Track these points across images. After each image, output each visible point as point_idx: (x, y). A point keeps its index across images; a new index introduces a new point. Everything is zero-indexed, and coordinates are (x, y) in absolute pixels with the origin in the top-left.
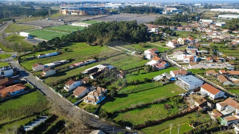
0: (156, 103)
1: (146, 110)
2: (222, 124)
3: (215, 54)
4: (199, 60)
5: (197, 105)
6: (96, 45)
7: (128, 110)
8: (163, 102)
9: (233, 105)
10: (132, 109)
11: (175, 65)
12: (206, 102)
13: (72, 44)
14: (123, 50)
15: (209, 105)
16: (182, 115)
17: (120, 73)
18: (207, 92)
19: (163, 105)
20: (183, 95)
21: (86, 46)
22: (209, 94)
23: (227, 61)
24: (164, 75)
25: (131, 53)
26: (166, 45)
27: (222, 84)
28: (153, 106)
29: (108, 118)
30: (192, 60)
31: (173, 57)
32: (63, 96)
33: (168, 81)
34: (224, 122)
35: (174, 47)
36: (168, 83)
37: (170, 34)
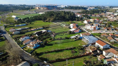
0: (67, 49)
1: (60, 53)
2: (104, 63)
3: (109, 26)
4: (99, 29)
5: (91, 51)
7: (50, 52)
8: (71, 49)
9: (113, 52)
12: (97, 50)
13: (35, 21)
15: (98, 51)
17: (53, 34)
18: (99, 45)
19: (71, 51)
20: (84, 46)
21: (41, 22)
22: (100, 46)
23: (115, 30)
24: (76, 35)
25: (63, 25)
28: (65, 51)
31: (85, 28)
32: (17, 44)
33: (78, 39)
34: (105, 62)
35: (87, 23)
37: (87, 18)
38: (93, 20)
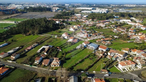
0: (85, 58)
2: (113, 60)
3: (95, 32)
4: (90, 36)
5: (102, 55)
6: (30, 34)
8: (88, 57)
9: (113, 52)
10: (78, 64)
11: (81, 40)
12: (104, 53)
14: (49, 36)
15: (106, 54)
16: (98, 60)
17: (58, 48)
19: (88, 58)
20: (94, 52)
21: (24, 37)
22: (103, 49)
23: (101, 34)
24: (80, 45)
25: (54, 36)
26: (69, 30)
27: (104, 45)
28: (85, 60)
29: (71, 70)
30: (87, 36)
31: (78, 36)
32: (38, 67)
33: (84, 48)
34: (114, 59)
35: (74, 31)
36: (84, 49)
38: (77, 27)
